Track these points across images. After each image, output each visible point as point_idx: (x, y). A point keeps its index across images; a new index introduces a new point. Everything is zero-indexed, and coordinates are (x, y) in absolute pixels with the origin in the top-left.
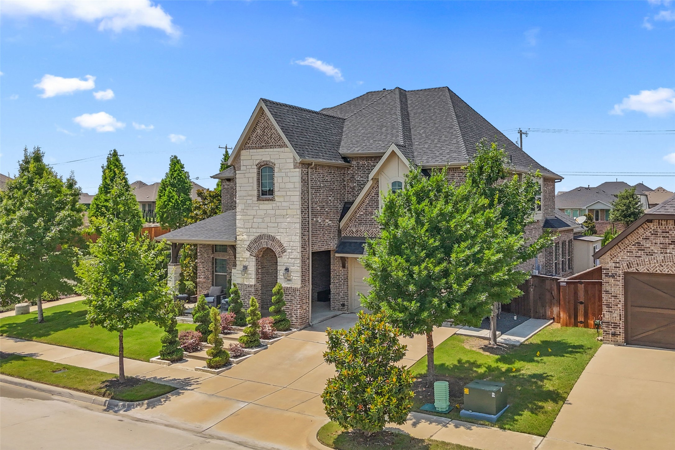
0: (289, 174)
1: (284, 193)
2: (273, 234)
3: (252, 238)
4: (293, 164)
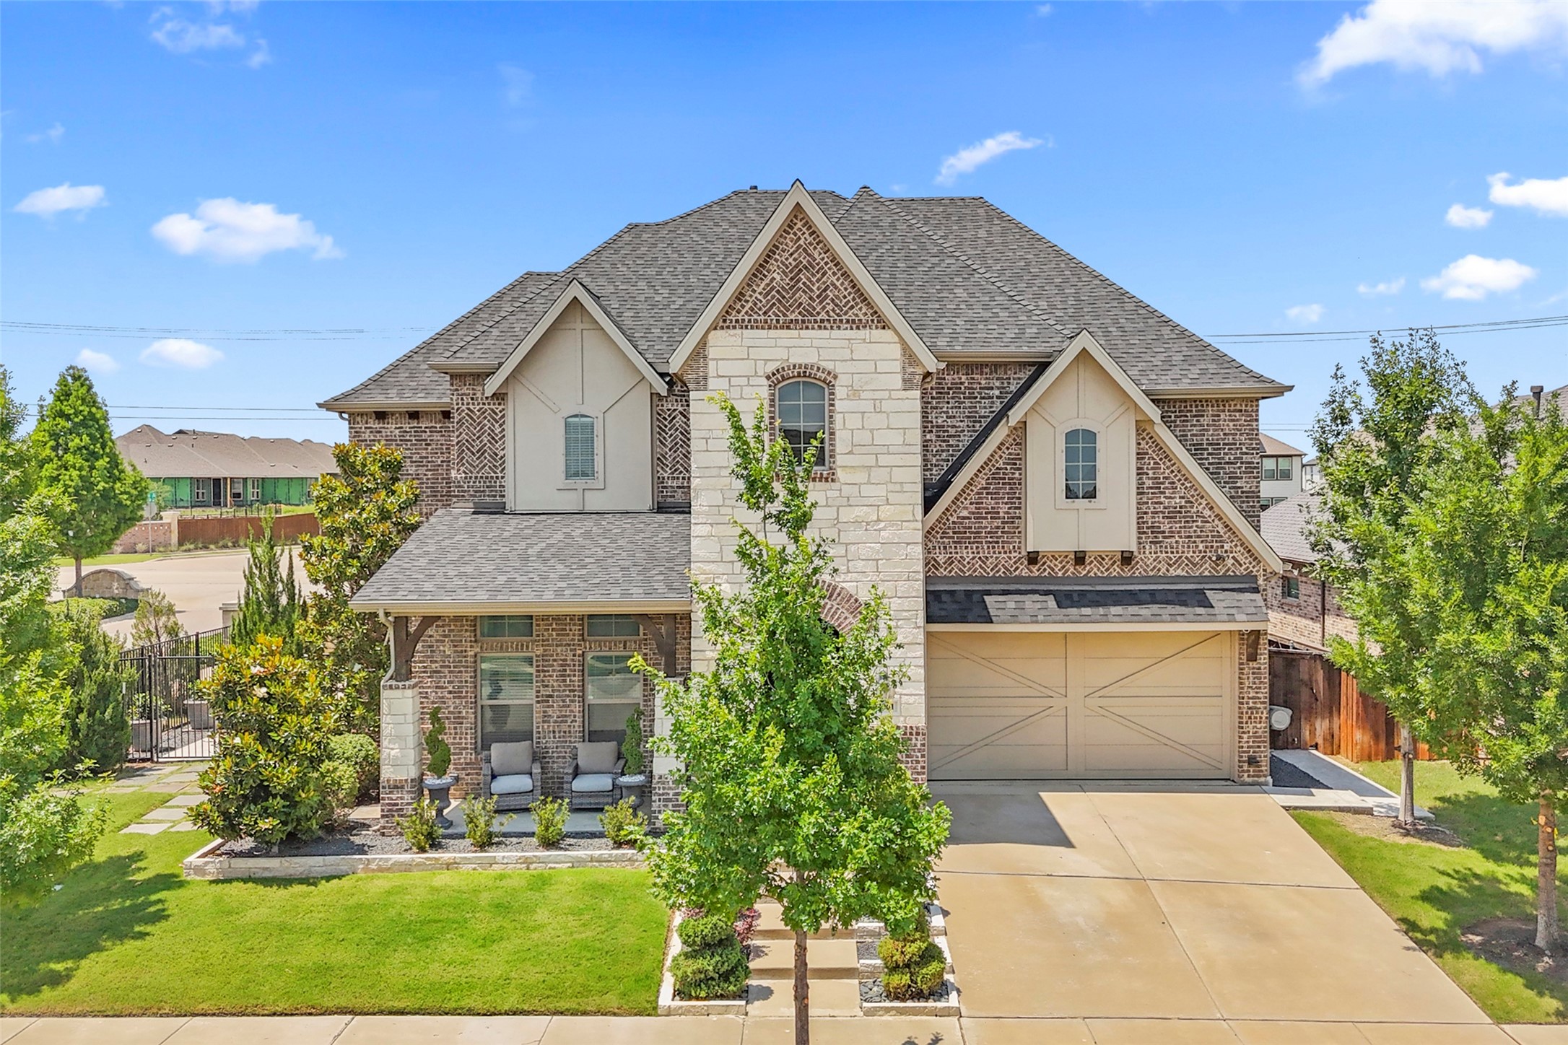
0: (886, 406)
1: (870, 460)
4: (899, 377)
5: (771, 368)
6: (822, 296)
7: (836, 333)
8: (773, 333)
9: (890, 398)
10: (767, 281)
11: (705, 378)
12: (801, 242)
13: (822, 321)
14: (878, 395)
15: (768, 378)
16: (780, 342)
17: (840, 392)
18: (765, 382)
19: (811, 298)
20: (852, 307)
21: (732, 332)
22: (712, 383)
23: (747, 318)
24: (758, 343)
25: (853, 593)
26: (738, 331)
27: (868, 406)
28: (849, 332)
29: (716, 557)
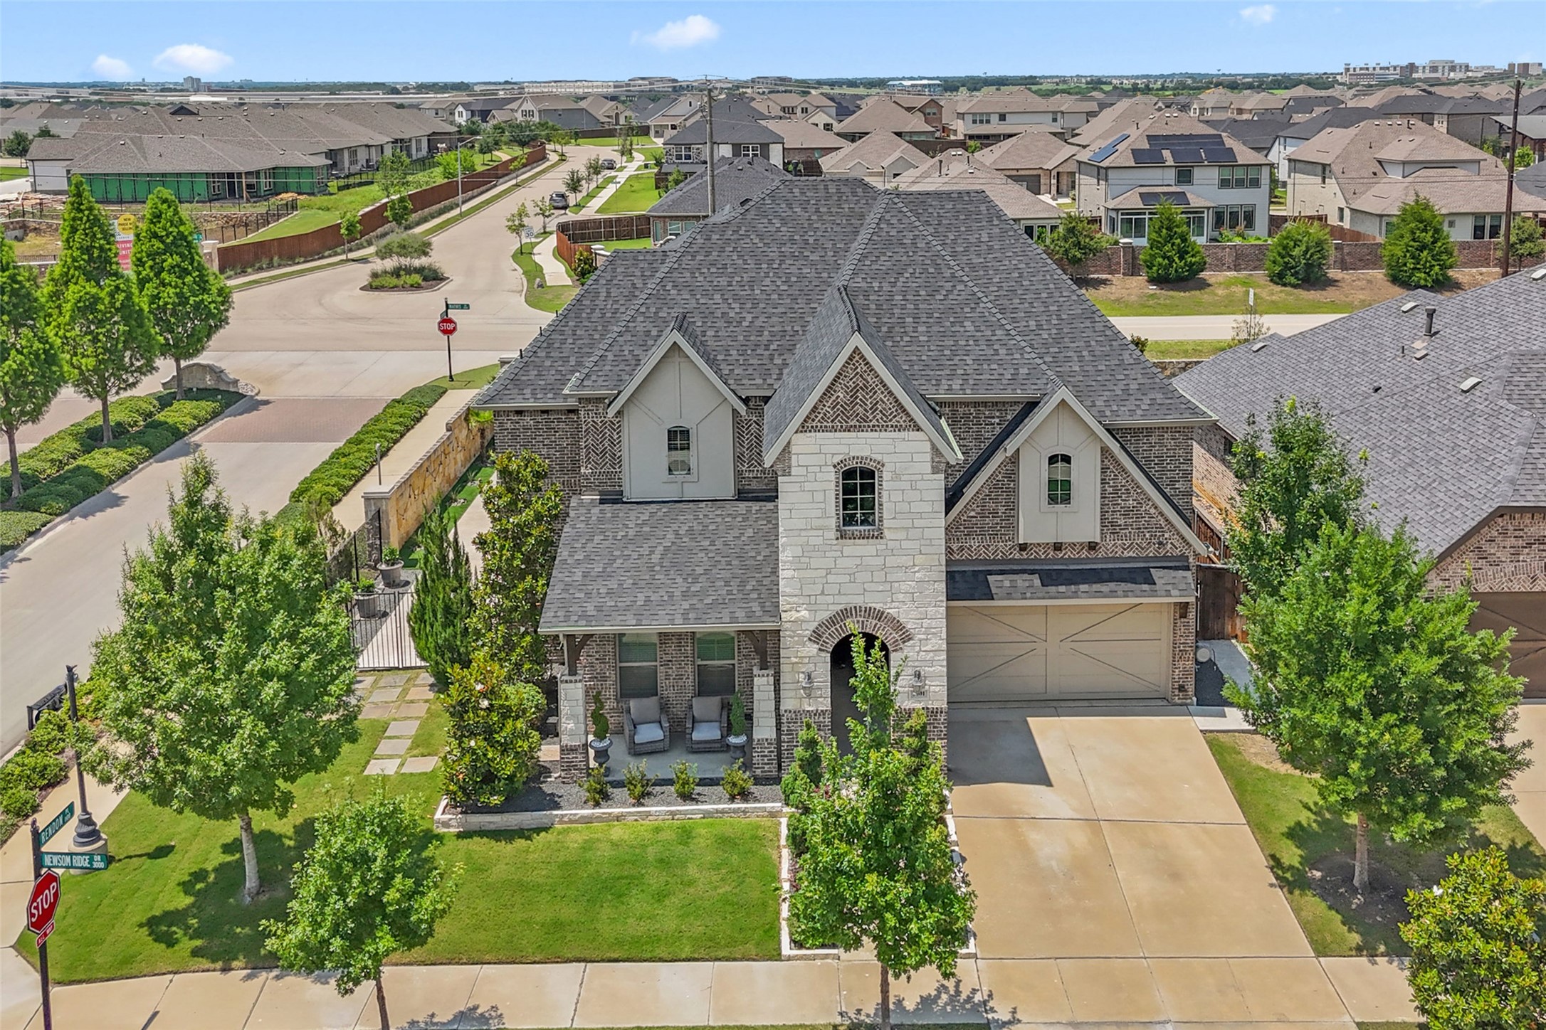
0: (920, 485)
1: (908, 523)
2: (878, 606)
3: (824, 615)
4: (929, 465)
5: (837, 459)
6: (874, 408)
7: (883, 434)
8: (838, 434)
9: (922, 480)
10: (834, 398)
11: (790, 468)
12: (858, 370)
13: (874, 426)
14: (913, 477)
15: (835, 466)
16: (843, 441)
17: (886, 476)
18: (833, 470)
19: (865, 410)
20: (895, 416)
21: (808, 434)
22: (794, 471)
23: (819, 424)
24: (827, 442)
25: (896, 616)
26: (813, 434)
27: (907, 486)
28: (893, 433)
29: (797, 592)
